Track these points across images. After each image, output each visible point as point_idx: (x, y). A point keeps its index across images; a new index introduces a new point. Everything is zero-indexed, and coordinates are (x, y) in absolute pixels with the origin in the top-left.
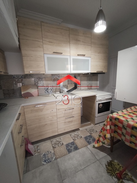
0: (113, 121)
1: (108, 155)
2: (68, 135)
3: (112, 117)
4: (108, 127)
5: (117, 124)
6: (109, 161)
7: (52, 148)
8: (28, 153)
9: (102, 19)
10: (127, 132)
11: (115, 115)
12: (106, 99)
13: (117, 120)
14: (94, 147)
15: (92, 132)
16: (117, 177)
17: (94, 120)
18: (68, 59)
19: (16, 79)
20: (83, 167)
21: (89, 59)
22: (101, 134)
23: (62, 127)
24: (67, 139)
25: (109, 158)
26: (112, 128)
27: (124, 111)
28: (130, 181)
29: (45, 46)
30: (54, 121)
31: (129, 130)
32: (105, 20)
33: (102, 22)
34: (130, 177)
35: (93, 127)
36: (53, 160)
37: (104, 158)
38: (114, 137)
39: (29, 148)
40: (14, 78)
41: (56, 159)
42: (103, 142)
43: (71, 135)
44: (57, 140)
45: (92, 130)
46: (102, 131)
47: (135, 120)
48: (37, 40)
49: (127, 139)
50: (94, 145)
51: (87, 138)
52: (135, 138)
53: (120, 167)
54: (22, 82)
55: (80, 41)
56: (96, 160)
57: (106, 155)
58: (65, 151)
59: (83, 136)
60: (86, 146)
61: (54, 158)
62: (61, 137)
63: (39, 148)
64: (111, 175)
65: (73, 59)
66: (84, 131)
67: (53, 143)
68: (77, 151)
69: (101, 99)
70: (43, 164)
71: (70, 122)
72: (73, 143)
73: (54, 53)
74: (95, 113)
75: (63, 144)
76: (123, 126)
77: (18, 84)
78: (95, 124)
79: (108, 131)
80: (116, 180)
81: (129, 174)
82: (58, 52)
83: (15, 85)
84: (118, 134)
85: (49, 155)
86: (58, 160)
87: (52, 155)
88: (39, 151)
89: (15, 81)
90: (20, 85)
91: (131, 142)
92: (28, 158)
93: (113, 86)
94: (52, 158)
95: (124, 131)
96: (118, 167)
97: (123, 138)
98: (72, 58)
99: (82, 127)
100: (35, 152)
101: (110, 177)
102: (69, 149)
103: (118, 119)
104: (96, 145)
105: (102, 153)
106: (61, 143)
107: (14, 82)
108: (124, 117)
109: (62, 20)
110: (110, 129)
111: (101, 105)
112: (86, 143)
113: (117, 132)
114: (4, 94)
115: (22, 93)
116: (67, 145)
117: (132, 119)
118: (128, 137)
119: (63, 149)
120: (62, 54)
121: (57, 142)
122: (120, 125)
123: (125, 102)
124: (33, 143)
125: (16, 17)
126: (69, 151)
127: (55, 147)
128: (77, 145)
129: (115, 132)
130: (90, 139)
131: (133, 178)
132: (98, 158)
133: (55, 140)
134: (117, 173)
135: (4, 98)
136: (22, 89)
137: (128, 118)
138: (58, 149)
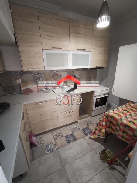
0: (109, 118)
1: (102, 145)
2: (67, 128)
3: (108, 114)
4: (104, 124)
5: (112, 122)
6: (102, 150)
7: (53, 139)
8: (32, 145)
9: (105, 14)
10: (120, 128)
11: (111, 113)
12: (104, 94)
13: (112, 118)
14: (90, 138)
15: (89, 125)
16: (108, 163)
17: (92, 113)
18: (67, 54)
19: (15, 75)
20: (81, 156)
21: (90, 53)
22: (97, 128)
23: (62, 121)
24: (67, 132)
25: (103, 148)
26: (107, 124)
27: (120, 108)
28: (118, 166)
29: (43, 40)
30: (54, 116)
31: (122, 127)
32: (109, 15)
33: (106, 17)
34: (119, 163)
35: (90, 120)
36: (55, 150)
37: (99, 147)
38: (108, 131)
39: (33, 140)
40: (12, 74)
41: (57, 149)
42: (99, 134)
43: (70, 127)
44: (58, 132)
45: (89, 123)
46: (98, 125)
47: (128, 119)
48: (34, 34)
49: (119, 134)
50: (91, 136)
51: (84, 130)
52: (126, 134)
53: (111, 155)
54: (21, 79)
55: (81, 34)
56: (92, 149)
57: (101, 145)
58: (66, 142)
59: (81, 129)
60: (84, 137)
61: (56, 148)
62: (61, 129)
63: (41, 139)
64: (103, 161)
65: (73, 55)
66: (82, 123)
67: (54, 135)
68: (76, 142)
69: (99, 94)
70: (47, 154)
71: (69, 116)
72: (72, 135)
73: (53, 48)
74: (92, 107)
75: (63, 135)
76: (118, 124)
77: (17, 80)
78: (92, 117)
79: (104, 127)
80: (107, 165)
81: (118, 160)
82: (57, 47)
83: (14, 82)
84: (112, 129)
85: (51, 146)
86: (60, 150)
87: (54, 145)
88: (42, 142)
89: (14, 77)
90: (19, 81)
91: (122, 137)
92: (33, 148)
93: (111, 80)
94: (54, 148)
95: (118, 128)
96: (109, 155)
97: (116, 133)
98: (72, 53)
99: (80, 119)
100: (38, 143)
101: (103, 163)
102: (69, 140)
103: (114, 117)
104: (93, 137)
105: (97, 143)
106: (61, 134)
107: (13, 79)
108: (119, 115)
109: (61, 7)
110: (105, 126)
111: (99, 100)
112: (84, 135)
113: (112, 128)
114: (4, 91)
115: (22, 89)
116: (67, 137)
117: (126, 117)
118: (120, 133)
119: (63, 140)
120: (61, 48)
121: (58, 134)
122: (115, 122)
123: (121, 98)
124: (36, 136)
125: (10, 9)
126: (69, 142)
127: (56, 139)
128: (76, 136)
129: (110, 127)
130: (87, 131)
131: (121, 163)
132: (94, 148)
133: (56, 132)
134: (108, 160)
135: (5, 94)
136: (21, 85)
137: (122, 117)
138: (58, 140)
